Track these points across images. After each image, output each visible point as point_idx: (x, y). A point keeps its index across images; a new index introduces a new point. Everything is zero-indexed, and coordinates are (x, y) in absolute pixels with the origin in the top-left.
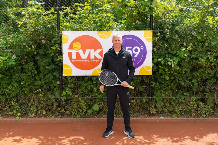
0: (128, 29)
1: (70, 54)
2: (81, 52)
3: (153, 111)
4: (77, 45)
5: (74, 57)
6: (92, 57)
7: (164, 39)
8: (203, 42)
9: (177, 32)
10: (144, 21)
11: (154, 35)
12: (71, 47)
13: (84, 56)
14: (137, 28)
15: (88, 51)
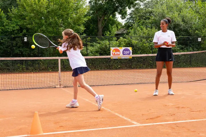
0: (125, 47)
1: (112, 53)
2: (115, 53)
3: (133, 67)
4: (114, 51)
5: (113, 54)
6: (118, 54)
7: (134, 49)
8: (143, 50)
9: (137, 48)
10: (129, 45)
11: (132, 48)
12: (113, 51)
13: (116, 54)
14: (128, 47)
15: (117, 52)
